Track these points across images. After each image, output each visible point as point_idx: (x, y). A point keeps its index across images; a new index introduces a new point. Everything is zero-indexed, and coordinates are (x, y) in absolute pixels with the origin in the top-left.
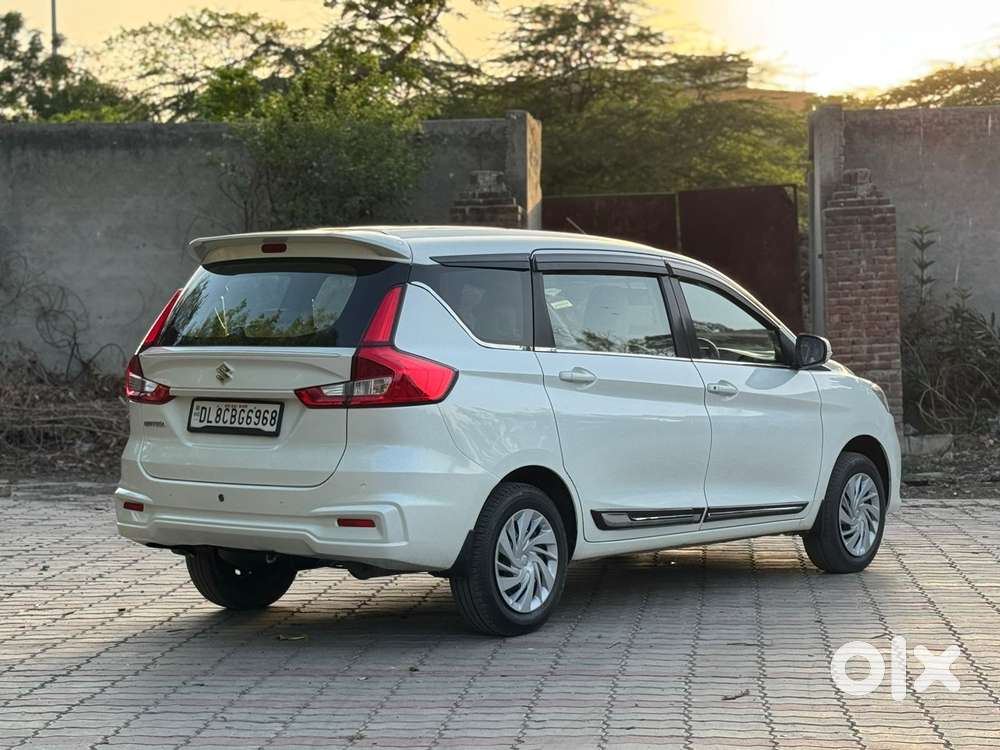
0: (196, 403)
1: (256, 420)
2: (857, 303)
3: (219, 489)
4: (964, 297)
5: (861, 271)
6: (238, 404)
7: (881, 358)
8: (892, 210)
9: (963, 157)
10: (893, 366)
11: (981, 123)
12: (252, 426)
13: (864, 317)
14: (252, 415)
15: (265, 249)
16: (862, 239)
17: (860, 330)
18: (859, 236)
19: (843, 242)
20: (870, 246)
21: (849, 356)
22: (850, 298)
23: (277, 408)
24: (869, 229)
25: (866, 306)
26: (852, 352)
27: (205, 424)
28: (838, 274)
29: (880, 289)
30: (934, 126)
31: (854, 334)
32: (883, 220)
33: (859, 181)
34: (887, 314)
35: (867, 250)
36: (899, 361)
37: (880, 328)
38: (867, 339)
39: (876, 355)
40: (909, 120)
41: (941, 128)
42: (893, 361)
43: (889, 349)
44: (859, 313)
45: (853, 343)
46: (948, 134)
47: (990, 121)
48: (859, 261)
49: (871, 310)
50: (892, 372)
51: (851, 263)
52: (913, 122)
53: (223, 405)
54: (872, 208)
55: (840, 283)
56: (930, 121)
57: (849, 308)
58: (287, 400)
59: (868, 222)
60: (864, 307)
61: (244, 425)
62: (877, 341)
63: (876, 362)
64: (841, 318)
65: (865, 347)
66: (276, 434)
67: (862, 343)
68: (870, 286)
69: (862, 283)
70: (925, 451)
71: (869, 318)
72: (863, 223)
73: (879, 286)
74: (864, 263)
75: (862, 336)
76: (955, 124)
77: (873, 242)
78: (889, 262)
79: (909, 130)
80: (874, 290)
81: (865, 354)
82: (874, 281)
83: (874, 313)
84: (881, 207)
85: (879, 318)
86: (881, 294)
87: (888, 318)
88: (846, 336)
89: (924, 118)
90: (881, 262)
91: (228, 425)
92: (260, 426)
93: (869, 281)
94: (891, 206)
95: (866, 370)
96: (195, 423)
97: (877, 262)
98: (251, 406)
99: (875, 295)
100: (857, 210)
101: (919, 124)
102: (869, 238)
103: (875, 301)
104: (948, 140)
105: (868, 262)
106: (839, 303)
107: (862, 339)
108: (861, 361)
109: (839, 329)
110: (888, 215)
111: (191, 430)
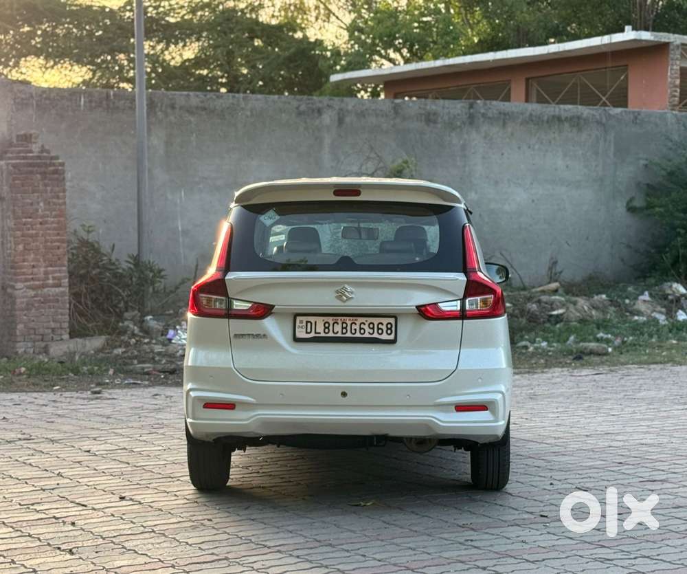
0: (298, 319)
1: (371, 331)
2: (37, 235)
3: (340, 387)
4: (89, 232)
5: (40, 210)
6: (348, 318)
7: (54, 278)
8: (62, 164)
9: (63, 126)
10: (62, 285)
11: (76, 100)
12: (367, 335)
13: (41, 246)
14: (366, 327)
15: (337, 193)
16: (41, 186)
17: (38, 257)
18: (39, 184)
19: (27, 188)
20: (46, 192)
21: (31, 277)
22: (31, 232)
23: (392, 321)
24: (45, 178)
25: (43, 238)
26: (32, 274)
27: (313, 335)
28: (23, 213)
29: (54, 225)
30: (43, 100)
31: (34, 260)
32: (56, 172)
33: (33, 140)
34: (58, 244)
35: (44, 195)
36: (67, 280)
37: (53, 255)
38: (44, 265)
39: (50, 276)
40: (25, 94)
41: (47, 102)
42: (63, 281)
43: (60, 271)
44: (38, 244)
45: (33, 267)
46: (53, 107)
47: (82, 99)
48: (38, 203)
49: (46, 241)
50: (61, 289)
51: (32, 204)
52: (28, 95)
53: (330, 320)
54: (48, 162)
55: (24, 220)
56: (41, 96)
57: (30, 239)
58: (400, 314)
59: (45, 173)
60: (41, 239)
61: (358, 335)
62: (51, 266)
63: (51, 282)
64: (24, 247)
65: (42, 269)
66: (394, 342)
67: (40, 267)
68: (46, 222)
69: (40, 220)
70: (87, 348)
71: (45, 247)
72: (40, 173)
73: (53, 222)
74: (42, 204)
75: (39, 261)
76: (58, 100)
77: (49, 188)
78: (60, 205)
79: (25, 102)
80: (49, 226)
81: (42, 276)
82: (49, 219)
83: (49, 244)
84: (55, 161)
85: (52, 248)
86: (55, 229)
87: (59, 248)
88: (28, 261)
89: (36, 94)
90: (55, 204)
91: (339, 335)
92: (376, 335)
93: (46, 219)
94: (60, 161)
95: (43, 288)
96: (301, 334)
97: (52, 204)
98: (361, 320)
99: (49, 229)
100: (37, 163)
101: (32, 97)
102: (46, 185)
103: (49, 235)
104: (53, 112)
105: (45, 204)
106: (23, 236)
107: (40, 264)
108: (39, 281)
109: (23, 256)
110: (60, 168)
111: (297, 340)
